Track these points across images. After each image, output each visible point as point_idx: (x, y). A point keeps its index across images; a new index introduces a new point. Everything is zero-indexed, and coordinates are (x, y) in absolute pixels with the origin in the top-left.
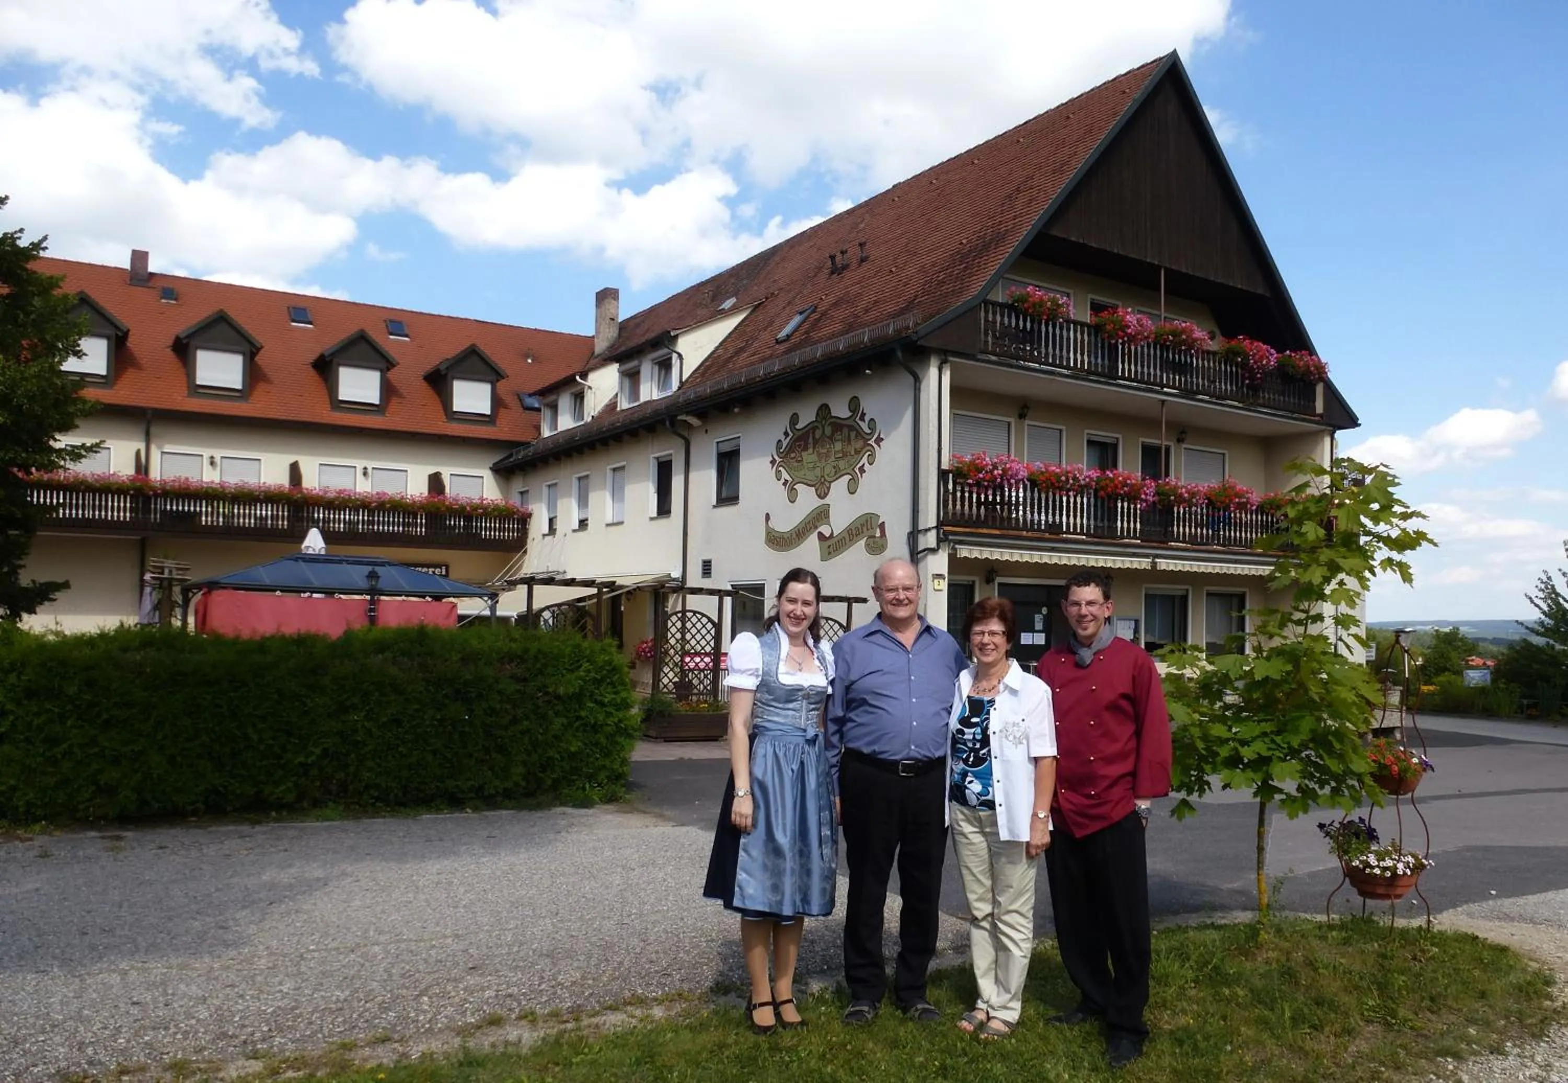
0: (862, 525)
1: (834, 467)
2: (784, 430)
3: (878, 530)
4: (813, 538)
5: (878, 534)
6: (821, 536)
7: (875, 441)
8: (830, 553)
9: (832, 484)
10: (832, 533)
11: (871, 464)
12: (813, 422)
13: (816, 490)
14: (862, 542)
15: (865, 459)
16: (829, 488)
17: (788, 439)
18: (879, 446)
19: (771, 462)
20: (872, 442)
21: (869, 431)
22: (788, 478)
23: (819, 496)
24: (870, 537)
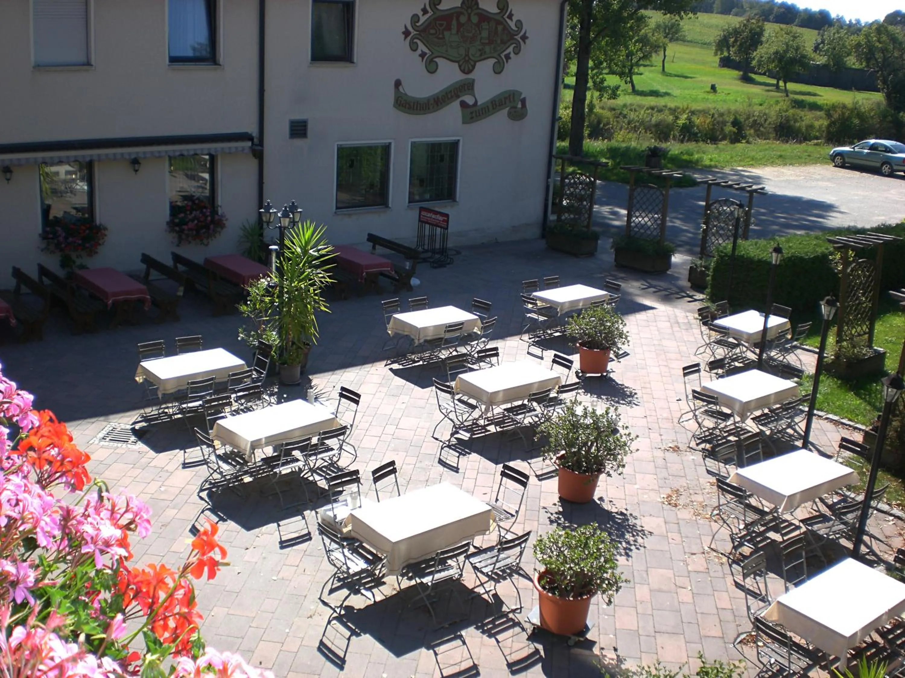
0: (505, 98)
1: (480, 50)
2: (423, 6)
3: (520, 103)
4: (456, 104)
5: (520, 106)
6: (464, 105)
7: (521, 38)
8: (472, 118)
9: (477, 64)
10: (476, 102)
11: (516, 54)
12: (458, 7)
13: (460, 66)
14: (505, 111)
15: (510, 49)
16: (474, 67)
17: (427, 16)
18: (525, 43)
19: (404, 33)
20: (518, 37)
21: (516, 29)
22: (426, 50)
23: (463, 71)
24: (512, 108)
